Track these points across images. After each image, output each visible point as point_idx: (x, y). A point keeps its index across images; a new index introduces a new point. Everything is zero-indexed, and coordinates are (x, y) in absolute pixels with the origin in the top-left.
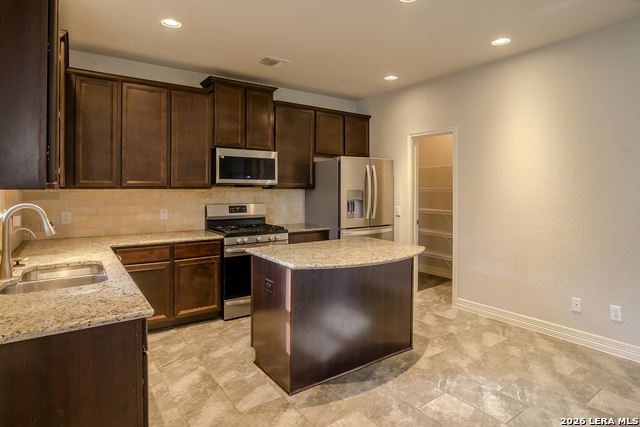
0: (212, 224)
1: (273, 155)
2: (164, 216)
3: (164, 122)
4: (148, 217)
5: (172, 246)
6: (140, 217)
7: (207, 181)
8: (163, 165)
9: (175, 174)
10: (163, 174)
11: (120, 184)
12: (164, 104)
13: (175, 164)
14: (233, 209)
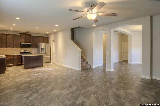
0: (21, 53)
1: (31, 43)
2: (14, 52)
3: (13, 39)
4: (11, 52)
5: (14, 56)
6: (10, 52)
7: (20, 47)
8: (13, 45)
9: (15, 46)
10: (13, 46)
11: (7, 48)
12: (13, 37)
13: (15, 45)
14: (25, 51)
